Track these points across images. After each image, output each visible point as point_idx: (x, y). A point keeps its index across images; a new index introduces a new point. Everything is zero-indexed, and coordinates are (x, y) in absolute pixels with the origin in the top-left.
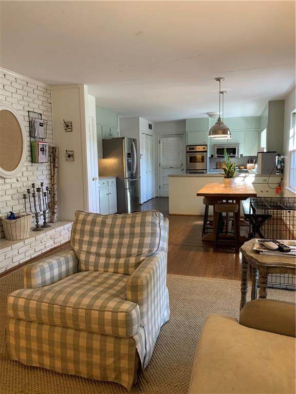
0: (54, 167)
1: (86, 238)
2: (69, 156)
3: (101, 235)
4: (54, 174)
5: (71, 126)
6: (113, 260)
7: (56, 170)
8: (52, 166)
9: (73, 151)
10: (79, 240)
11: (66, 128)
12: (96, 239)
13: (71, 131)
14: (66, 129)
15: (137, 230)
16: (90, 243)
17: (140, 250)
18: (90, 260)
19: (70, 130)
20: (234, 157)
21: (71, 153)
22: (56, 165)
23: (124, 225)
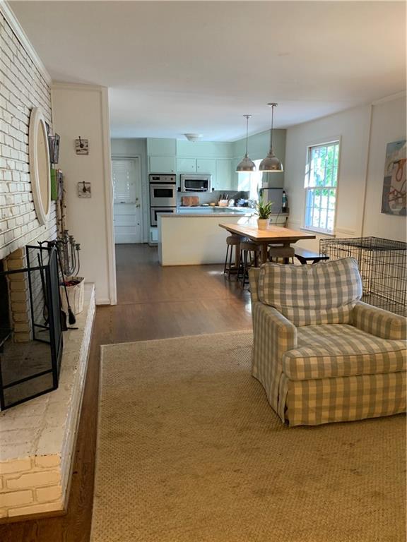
0: (61, 205)
1: (288, 292)
2: (85, 190)
3: (305, 287)
4: (62, 217)
5: (87, 146)
6: (324, 312)
7: (65, 210)
8: (59, 205)
9: (89, 183)
10: (281, 295)
11: (79, 148)
12: (300, 292)
13: (87, 154)
14: (77, 151)
15: (343, 278)
16: (294, 297)
17: (350, 297)
18: (300, 315)
19: (85, 152)
20: (205, 191)
21: (87, 186)
22: (65, 203)
23: (328, 274)
